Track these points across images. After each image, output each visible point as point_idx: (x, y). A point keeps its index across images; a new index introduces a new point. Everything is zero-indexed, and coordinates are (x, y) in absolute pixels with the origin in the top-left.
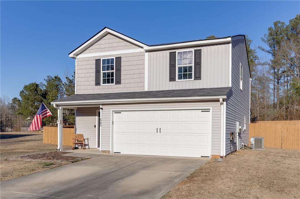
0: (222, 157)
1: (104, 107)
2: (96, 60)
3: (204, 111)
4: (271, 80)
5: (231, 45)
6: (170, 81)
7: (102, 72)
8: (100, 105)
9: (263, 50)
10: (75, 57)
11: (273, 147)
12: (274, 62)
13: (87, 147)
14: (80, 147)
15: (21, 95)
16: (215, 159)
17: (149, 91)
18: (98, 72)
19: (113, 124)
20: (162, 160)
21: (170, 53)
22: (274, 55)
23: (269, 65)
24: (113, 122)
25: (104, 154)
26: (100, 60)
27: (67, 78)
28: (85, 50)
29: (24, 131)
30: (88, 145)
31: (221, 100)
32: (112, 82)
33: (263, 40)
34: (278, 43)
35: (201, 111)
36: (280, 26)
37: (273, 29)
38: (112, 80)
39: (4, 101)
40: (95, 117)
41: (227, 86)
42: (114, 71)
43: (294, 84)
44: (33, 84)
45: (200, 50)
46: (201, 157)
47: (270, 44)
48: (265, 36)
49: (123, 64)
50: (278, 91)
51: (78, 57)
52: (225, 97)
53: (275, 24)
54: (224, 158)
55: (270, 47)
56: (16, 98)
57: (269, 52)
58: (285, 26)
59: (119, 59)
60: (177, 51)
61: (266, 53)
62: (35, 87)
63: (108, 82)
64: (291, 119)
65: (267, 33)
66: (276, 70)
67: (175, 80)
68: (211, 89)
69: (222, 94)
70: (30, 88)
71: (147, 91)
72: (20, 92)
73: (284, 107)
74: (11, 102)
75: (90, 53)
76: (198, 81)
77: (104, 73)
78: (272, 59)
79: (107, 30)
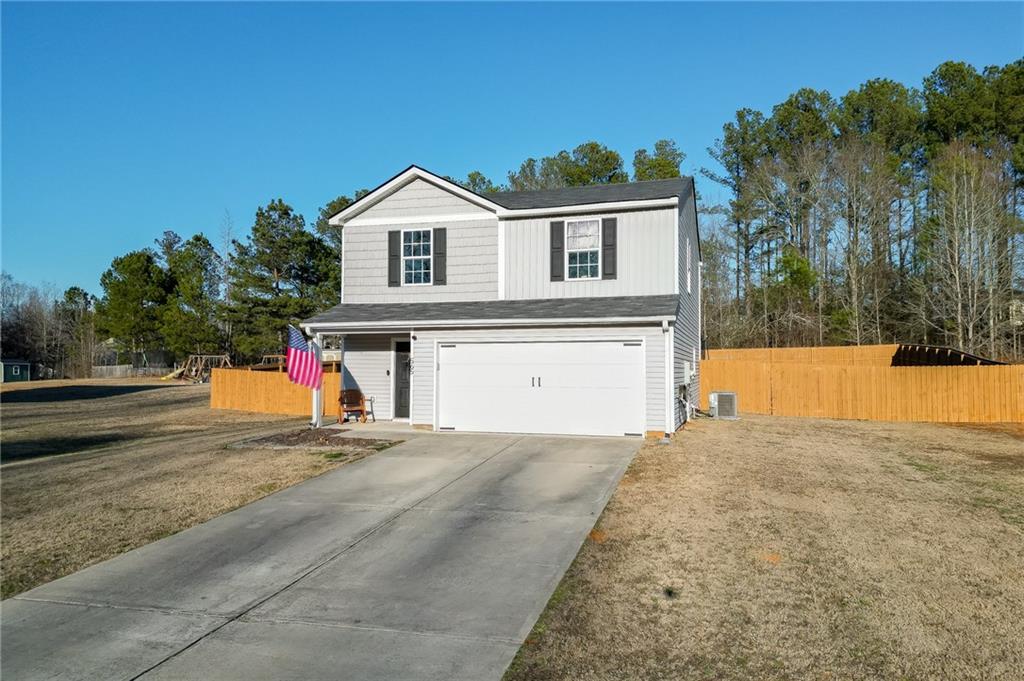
0: (667, 435)
1: (418, 334)
2: (390, 233)
3: (627, 343)
4: (732, 247)
5: (676, 210)
6: (552, 280)
7: (403, 258)
8: (410, 329)
9: (712, 177)
10: (341, 224)
11: (754, 412)
12: (737, 207)
13: (370, 417)
14: (354, 417)
15: (103, 283)
16: (654, 437)
17: (507, 299)
18: (393, 257)
19: (438, 369)
20: (550, 441)
21: (552, 223)
22: (738, 189)
23: (726, 212)
24: (438, 365)
25: (420, 431)
26: (399, 232)
27: (234, 242)
28: (363, 211)
29: (101, 376)
30: (372, 413)
31: (665, 324)
32: (427, 280)
33: (711, 153)
34: (748, 161)
35: (622, 344)
36: (750, 120)
37: (736, 126)
38: (427, 275)
39: (46, 295)
40: (388, 353)
41: (670, 293)
42: (431, 257)
43: (788, 262)
44: (139, 256)
45: (615, 220)
46: (626, 434)
47: (727, 163)
48: (716, 145)
49: (450, 243)
50: (748, 275)
51: (346, 225)
52: (674, 318)
53: (740, 116)
54: (672, 436)
55: (728, 170)
56: (75, 289)
57: (725, 182)
58: (762, 122)
59: (441, 233)
60: (567, 220)
61: (719, 186)
62: (145, 263)
63: (418, 280)
64: (782, 344)
65: (722, 135)
66: (742, 226)
67: (563, 280)
68: (638, 298)
69: (666, 311)
70: (130, 266)
71: (503, 299)
72: (104, 275)
73: (765, 316)
74: (61, 298)
75: (374, 217)
76: (609, 283)
77: (406, 261)
78: (734, 199)
79: (414, 171)
